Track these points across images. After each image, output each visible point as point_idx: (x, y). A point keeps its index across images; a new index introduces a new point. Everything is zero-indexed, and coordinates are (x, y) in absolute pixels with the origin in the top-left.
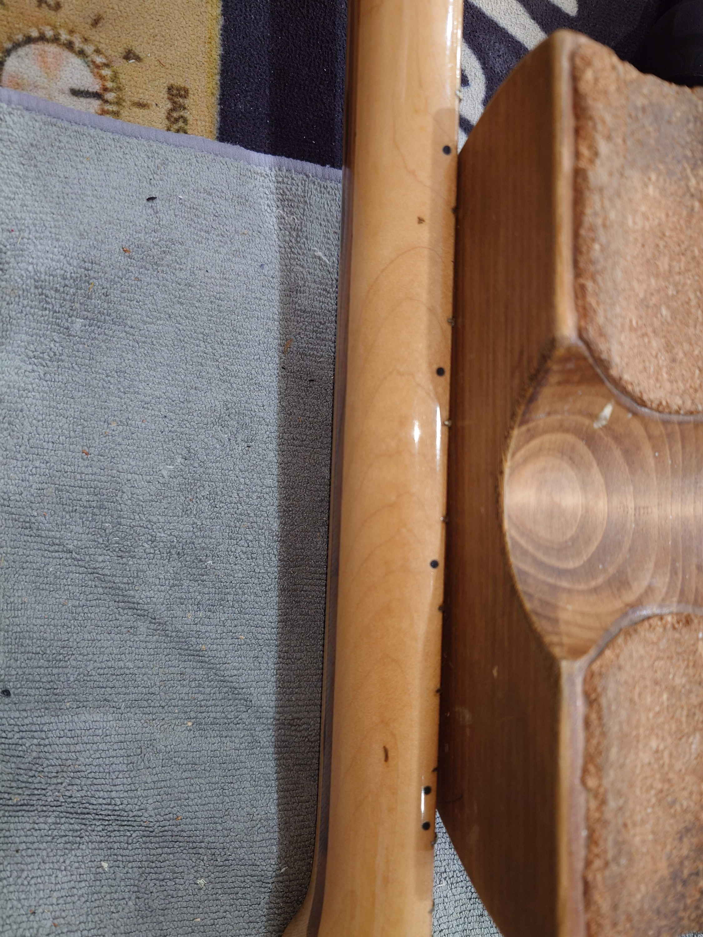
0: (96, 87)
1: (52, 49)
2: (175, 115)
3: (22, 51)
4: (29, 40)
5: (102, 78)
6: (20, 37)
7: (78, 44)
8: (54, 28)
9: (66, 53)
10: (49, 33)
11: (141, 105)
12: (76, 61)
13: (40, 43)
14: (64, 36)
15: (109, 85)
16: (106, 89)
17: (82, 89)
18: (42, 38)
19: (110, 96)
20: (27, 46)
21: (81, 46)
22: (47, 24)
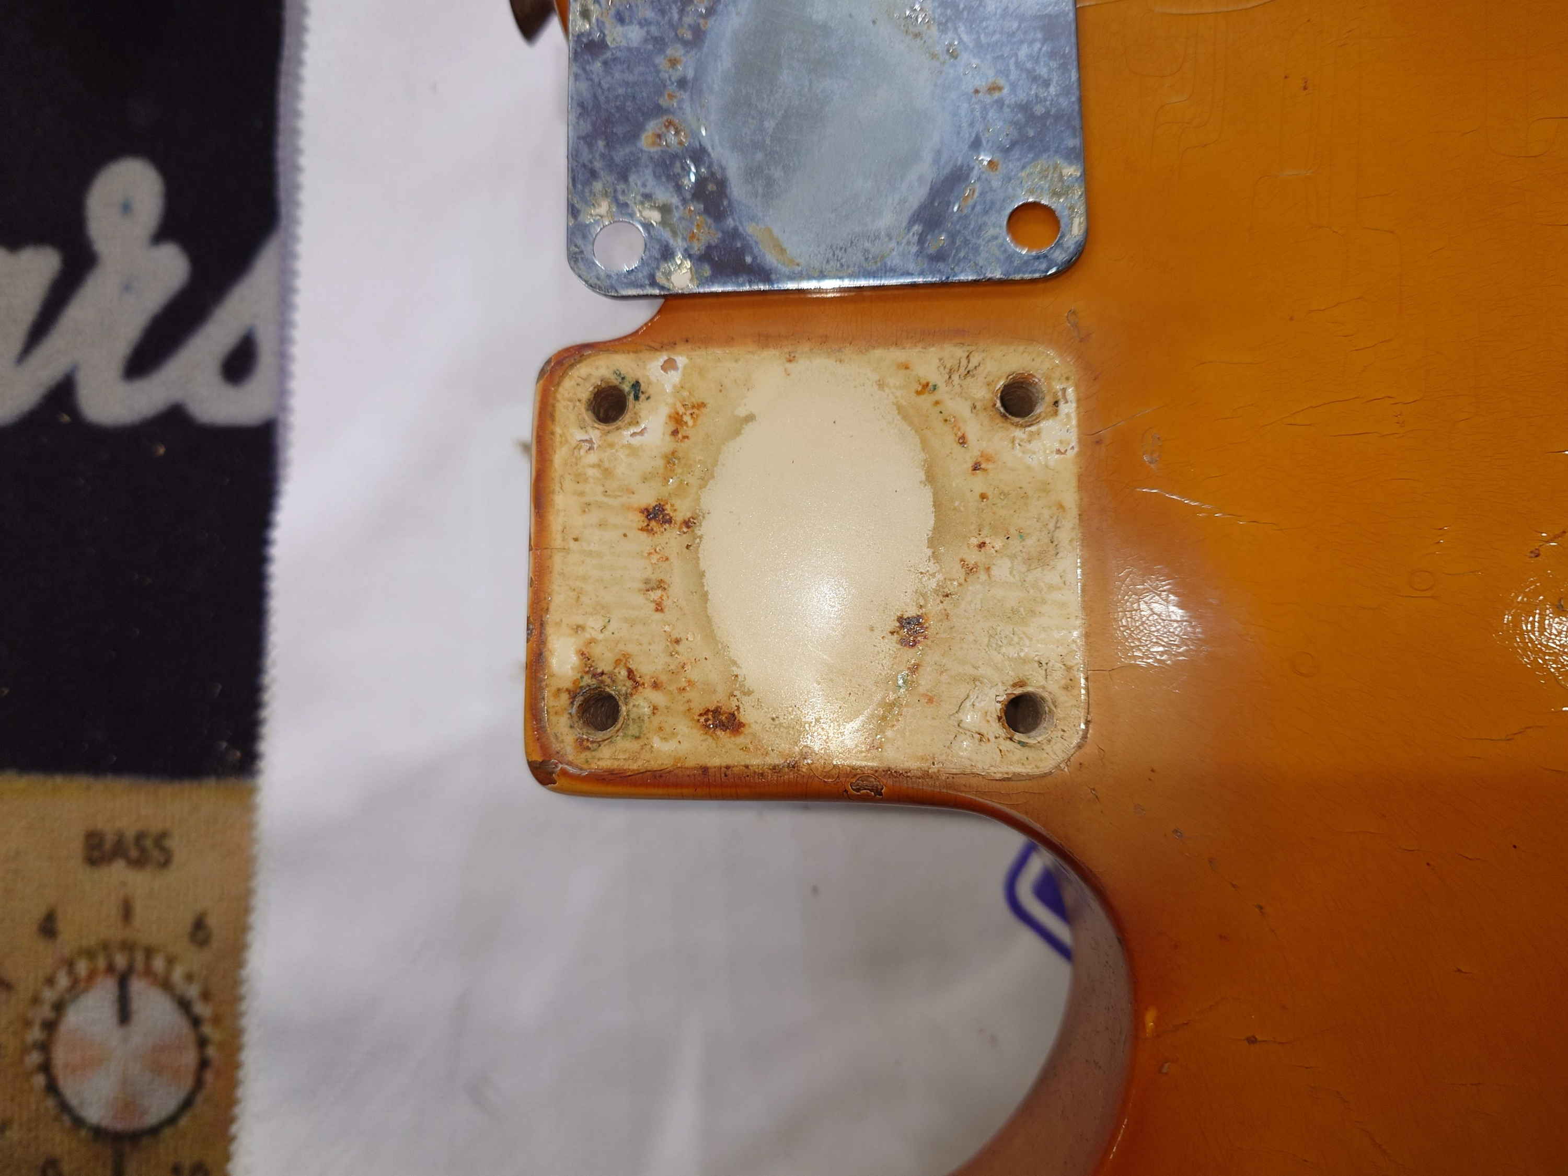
0: (109, 984)
1: (60, 1056)
2: (134, 853)
3: (74, 1102)
4: (52, 1088)
5: (92, 975)
6: (50, 1103)
7: (43, 1013)
8: (25, 1050)
9: (62, 1031)
10: (35, 1058)
11: (127, 912)
12: (73, 1018)
13: (54, 1071)
14: (36, 1034)
15: (101, 963)
16: (110, 969)
17: (116, 1006)
18: (46, 1067)
19: (120, 961)
20: (62, 1091)
21: (45, 1007)
22: (21, 1061)
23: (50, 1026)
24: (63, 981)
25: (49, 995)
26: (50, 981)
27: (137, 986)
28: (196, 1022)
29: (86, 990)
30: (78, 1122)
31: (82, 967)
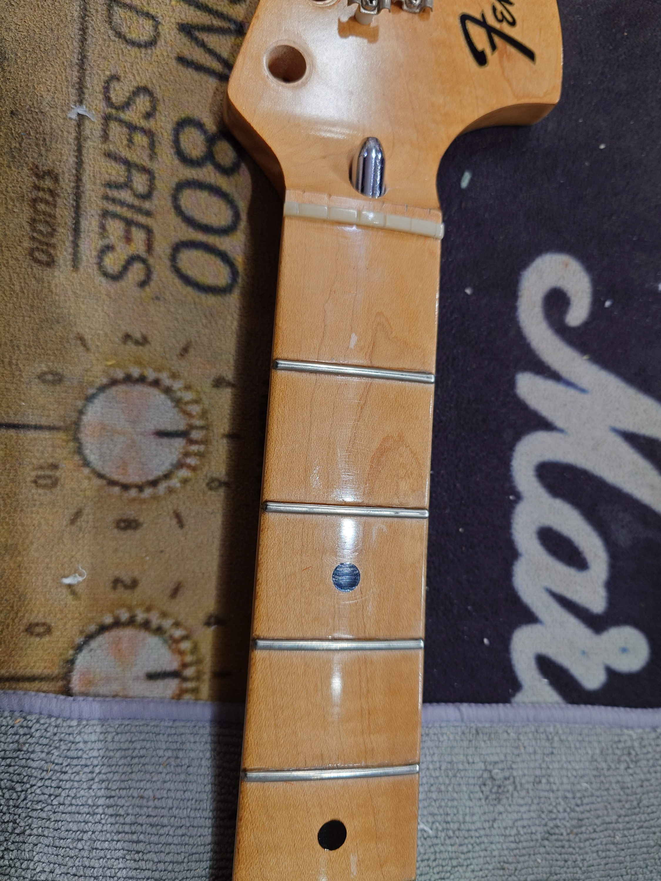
0: (174, 665)
1: (127, 633)
3: (94, 644)
4: (103, 629)
5: (181, 653)
6: (93, 628)
7: (155, 620)
8: (130, 608)
9: (143, 634)
10: (124, 616)
12: (152, 641)
13: (114, 630)
14: (141, 616)
15: (189, 659)
16: (184, 665)
17: (159, 670)
18: (117, 624)
19: (189, 672)
20: (101, 636)
21: (159, 621)
22: (123, 606)
23: (146, 625)
24: (178, 633)
25: (167, 623)
26: (177, 624)
27: (173, 684)
29: (170, 647)
30: (79, 648)
31: (185, 645)
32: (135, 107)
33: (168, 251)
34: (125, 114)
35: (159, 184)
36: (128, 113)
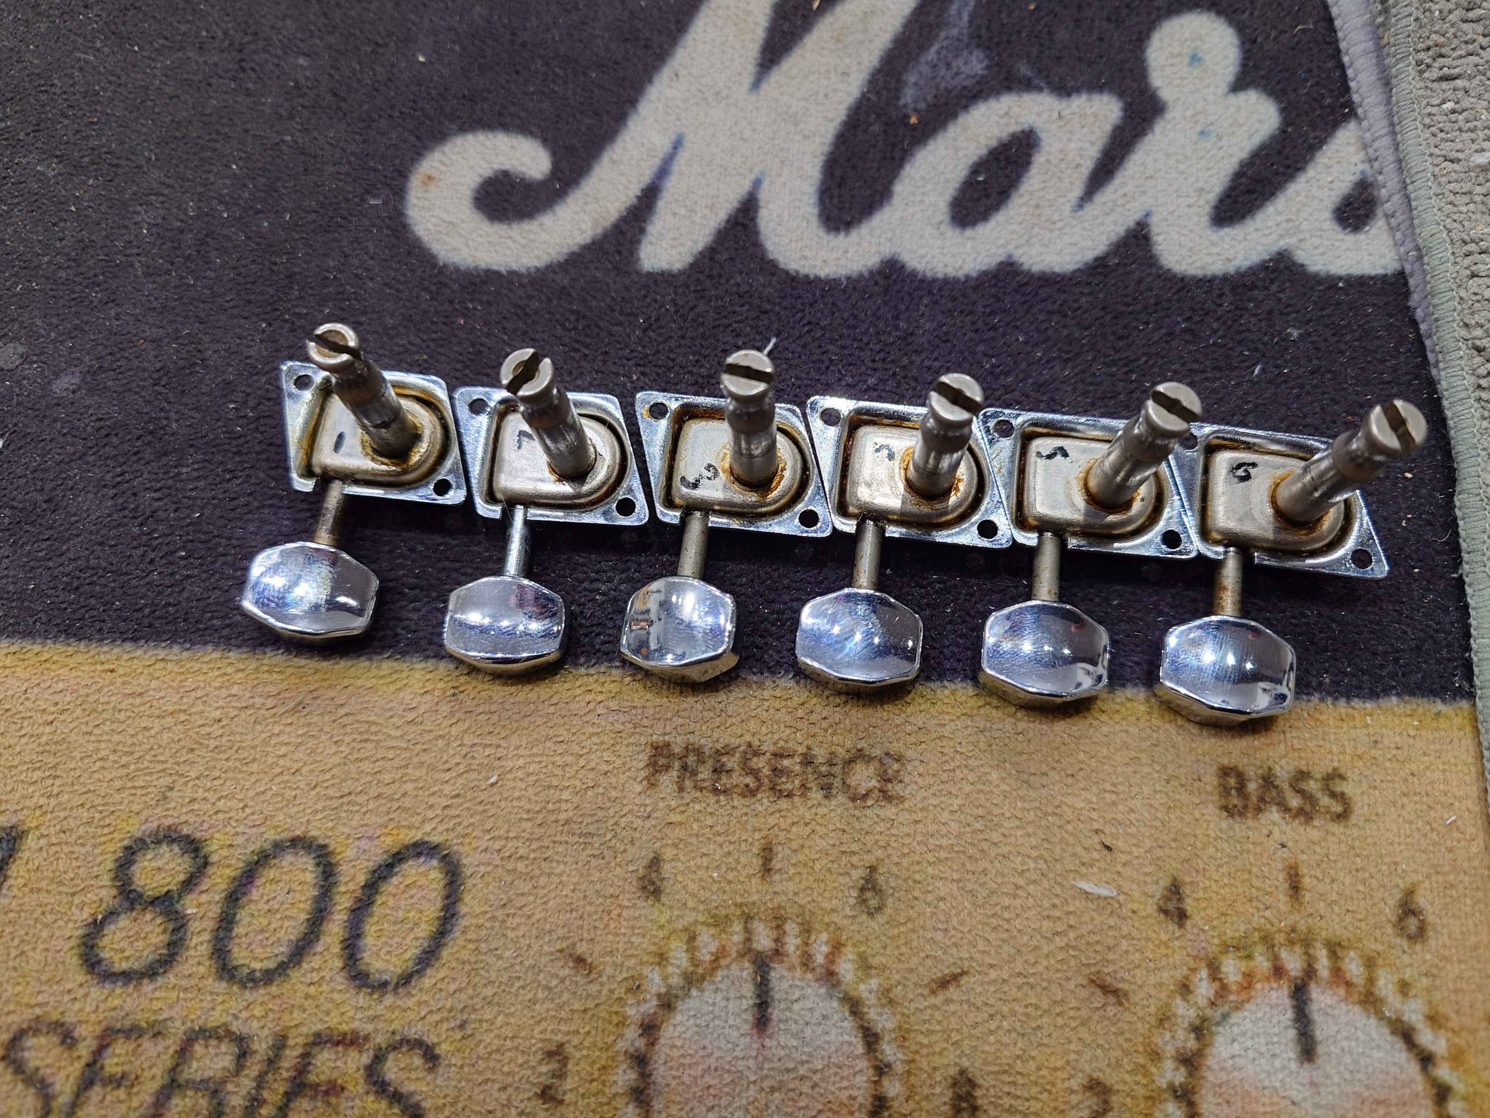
0: (1279, 998)
2: (1293, 800)
5: (1249, 980)
7: (1180, 1040)
8: (1155, 1099)
9: (1212, 1070)
11: (1294, 885)
12: (1225, 1047)
14: (1171, 1074)
15: (1262, 963)
16: (1277, 973)
19: (1293, 962)
24: (1204, 989)
26: (1185, 989)
27: (1323, 1000)
28: (1426, 1060)
29: (1238, 1006)
31: (1231, 969)
32: (48, 1071)
33: (362, 999)
34: (61, 1093)
35: (216, 1018)
36: (57, 1087)
